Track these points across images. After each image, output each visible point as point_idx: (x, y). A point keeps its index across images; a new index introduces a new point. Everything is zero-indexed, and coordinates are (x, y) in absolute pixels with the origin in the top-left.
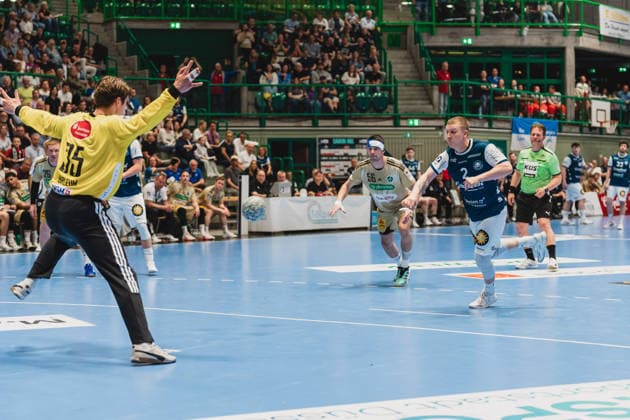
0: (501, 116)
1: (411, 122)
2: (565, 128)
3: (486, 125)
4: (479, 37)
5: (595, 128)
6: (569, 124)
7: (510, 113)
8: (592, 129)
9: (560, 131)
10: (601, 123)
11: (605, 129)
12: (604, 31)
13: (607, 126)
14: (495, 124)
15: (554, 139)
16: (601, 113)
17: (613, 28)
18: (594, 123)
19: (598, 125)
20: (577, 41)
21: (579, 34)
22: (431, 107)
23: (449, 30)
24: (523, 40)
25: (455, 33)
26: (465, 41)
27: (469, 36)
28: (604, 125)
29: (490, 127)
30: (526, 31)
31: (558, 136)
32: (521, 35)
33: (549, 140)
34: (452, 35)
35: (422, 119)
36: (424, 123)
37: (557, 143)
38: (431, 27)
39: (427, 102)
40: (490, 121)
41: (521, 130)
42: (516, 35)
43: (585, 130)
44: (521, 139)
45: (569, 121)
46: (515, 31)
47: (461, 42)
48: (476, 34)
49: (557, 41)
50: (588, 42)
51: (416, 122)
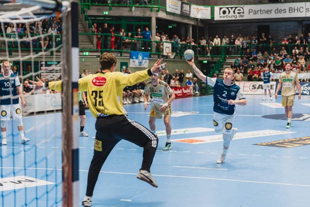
0: (125, 50)
1: (85, 54)
2: (152, 56)
3: (119, 55)
4: (111, 11)
5: (165, 56)
6: (154, 54)
7: (129, 49)
8: (163, 56)
9: (150, 58)
10: (168, 53)
11: (169, 56)
12: (168, 10)
13: (170, 54)
14: (123, 55)
15: (148, 61)
16: (168, 49)
17: (172, 8)
18: (165, 54)
19: (166, 54)
20: (157, 14)
21: (158, 11)
22: (92, 45)
23: (97, 7)
24: (132, 14)
25: (100, 9)
26: (105, 13)
27: (106, 10)
28: (169, 54)
29: (121, 56)
30: (133, 9)
31: (150, 60)
32: (131, 11)
33: (146, 62)
34: (98, 10)
35: (90, 52)
36: (91, 54)
37: (149, 63)
38: (88, 5)
39: (91, 43)
40: (121, 53)
41: (134, 57)
42: (129, 11)
43: (160, 56)
44: (134, 62)
45: (154, 53)
46: (128, 9)
47: (103, 13)
48: (110, 10)
49: (148, 14)
50: (162, 15)
51: (87, 54)
